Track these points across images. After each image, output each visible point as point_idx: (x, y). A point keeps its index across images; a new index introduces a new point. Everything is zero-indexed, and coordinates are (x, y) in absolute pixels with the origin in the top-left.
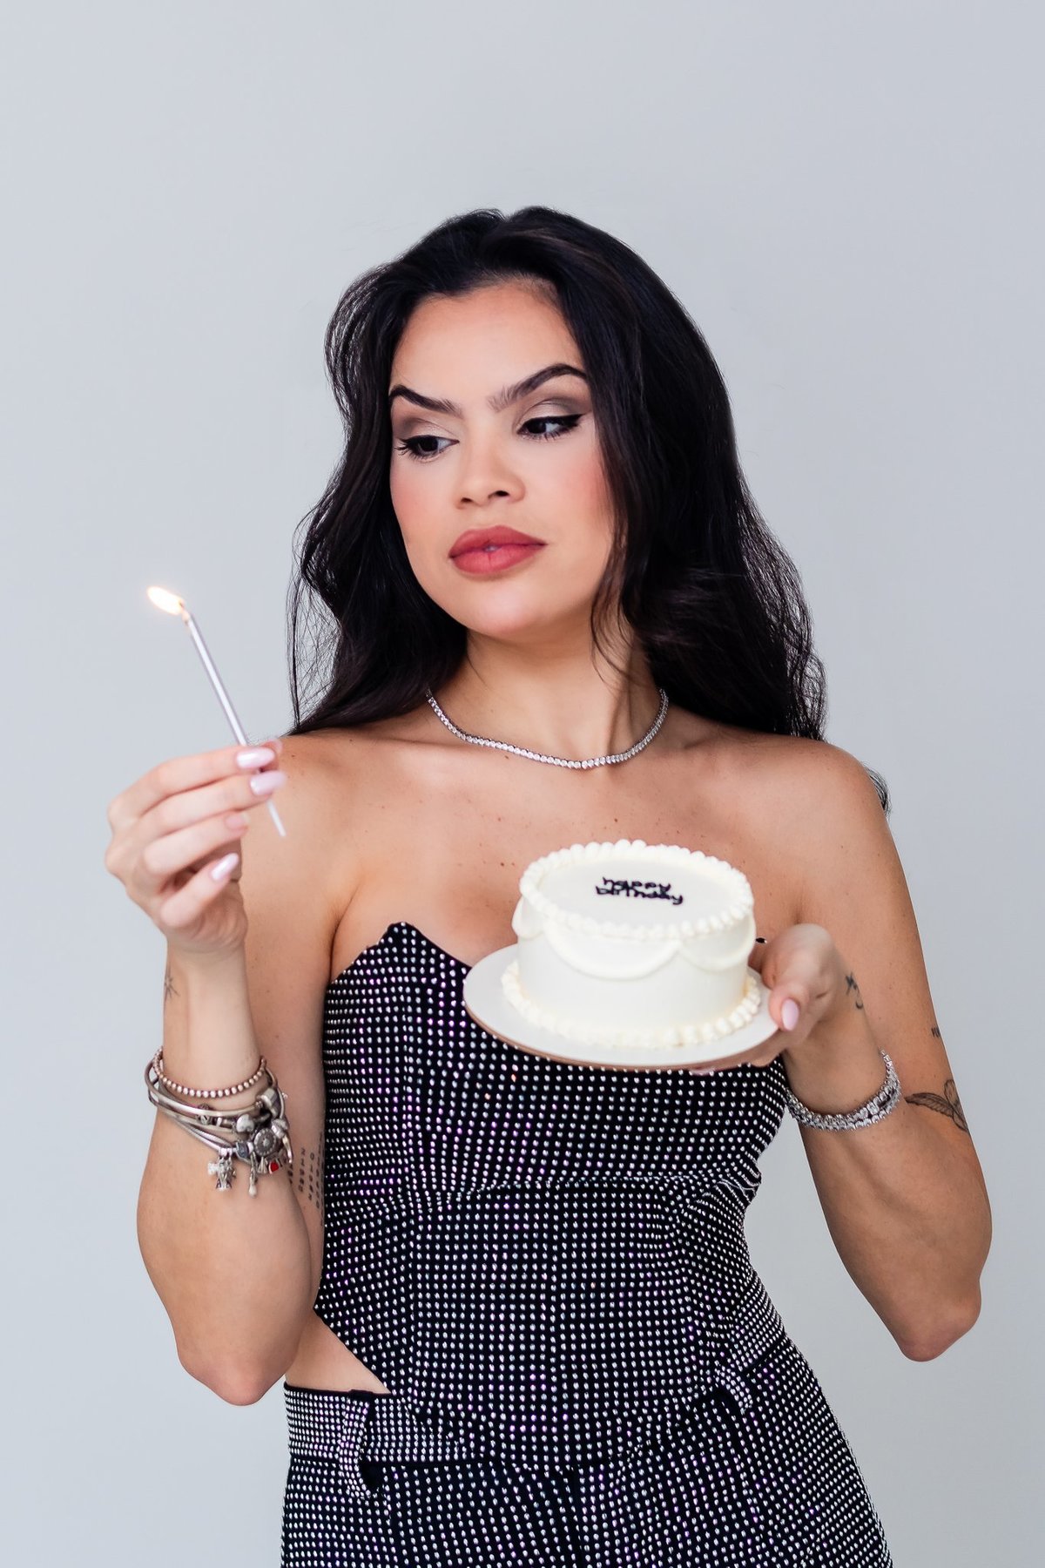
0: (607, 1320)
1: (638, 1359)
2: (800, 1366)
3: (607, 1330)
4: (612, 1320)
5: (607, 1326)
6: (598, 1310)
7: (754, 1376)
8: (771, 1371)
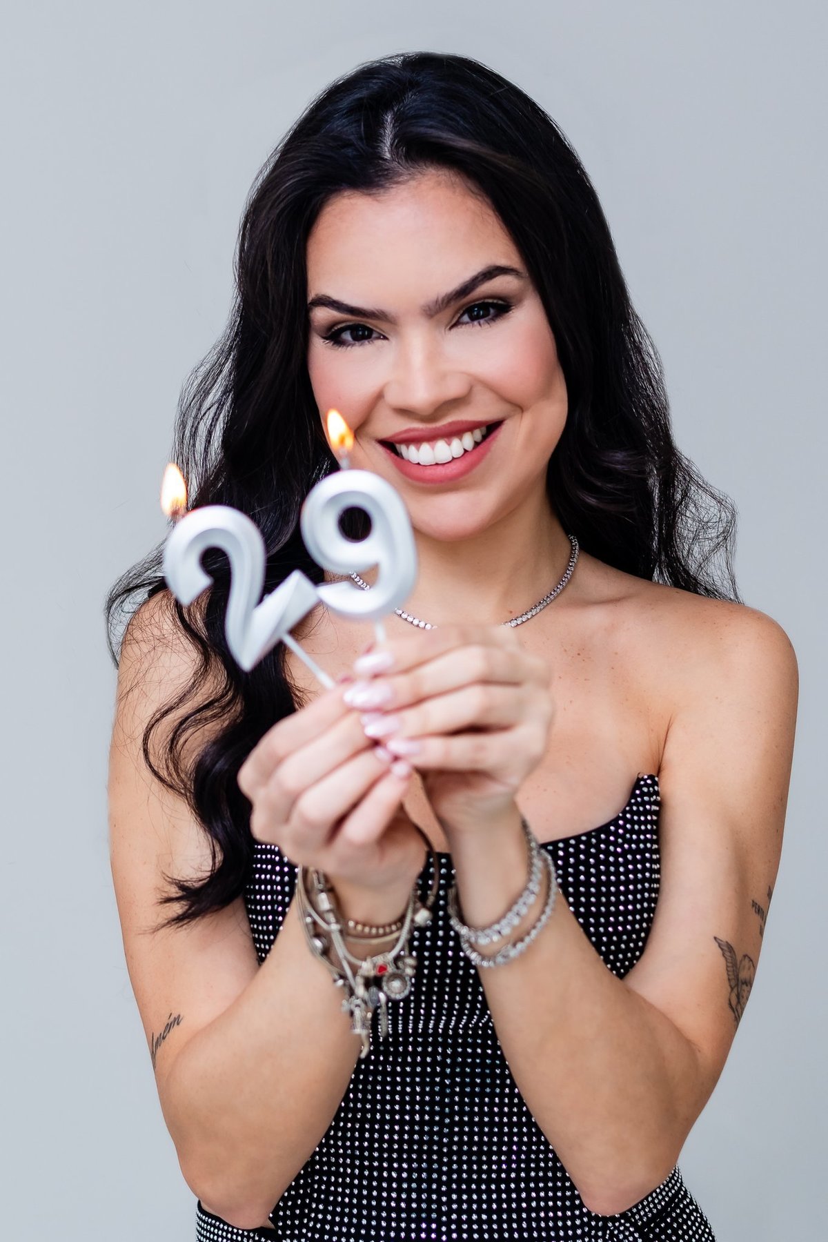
0: (498, 1181)
1: (529, 1220)
2: (696, 1218)
3: (499, 1191)
4: (503, 1181)
5: (498, 1187)
6: (489, 1171)
7: (652, 1230)
8: (669, 1226)
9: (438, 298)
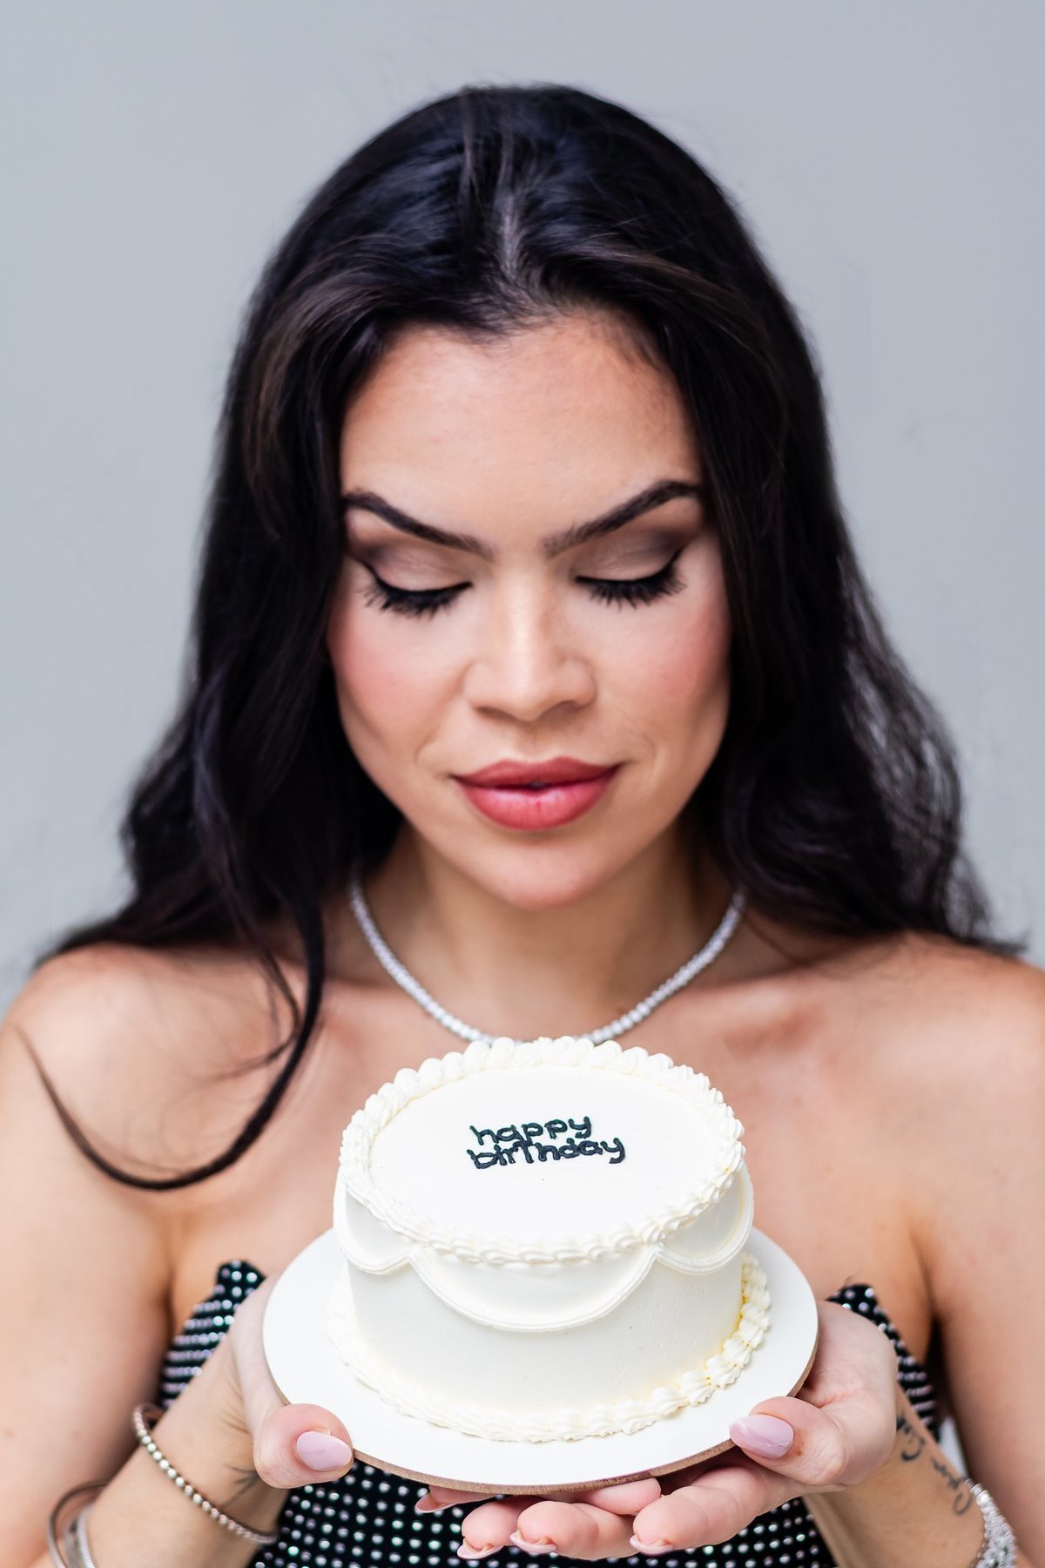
9: (572, 529)
